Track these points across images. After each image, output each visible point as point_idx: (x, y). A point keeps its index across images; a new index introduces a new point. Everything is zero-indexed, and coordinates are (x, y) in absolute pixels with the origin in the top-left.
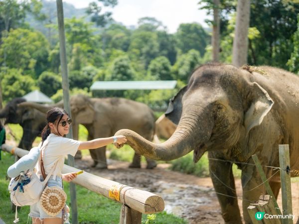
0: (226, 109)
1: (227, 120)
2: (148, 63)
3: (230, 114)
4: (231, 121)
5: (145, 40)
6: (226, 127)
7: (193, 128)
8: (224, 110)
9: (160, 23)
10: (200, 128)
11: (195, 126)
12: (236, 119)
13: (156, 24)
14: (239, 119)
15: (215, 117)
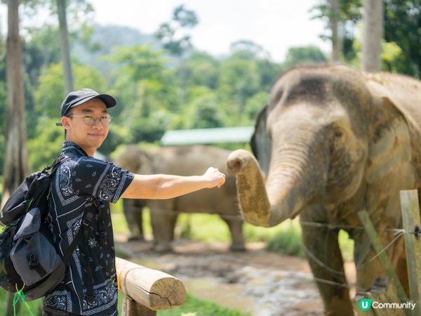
0: (347, 137)
1: (349, 155)
2: (244, 103)
3: (353, 145)
4: (355, 156)
5: (239, 72)
6: (348, 167)
7: (304, 167)
8: (343, 138)
9: (260, 48)
10: (314, 165)
11: (305, 163)
12: (361, 153)
13: (253, 49)
14: (364, 154)
15: (332, 149)
